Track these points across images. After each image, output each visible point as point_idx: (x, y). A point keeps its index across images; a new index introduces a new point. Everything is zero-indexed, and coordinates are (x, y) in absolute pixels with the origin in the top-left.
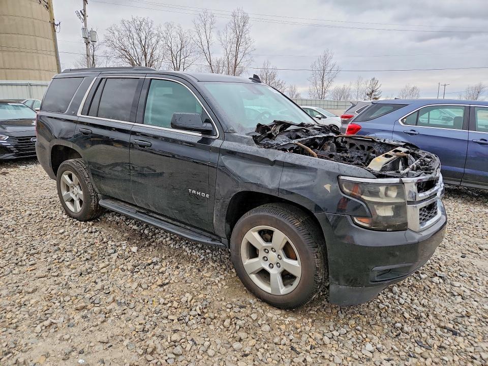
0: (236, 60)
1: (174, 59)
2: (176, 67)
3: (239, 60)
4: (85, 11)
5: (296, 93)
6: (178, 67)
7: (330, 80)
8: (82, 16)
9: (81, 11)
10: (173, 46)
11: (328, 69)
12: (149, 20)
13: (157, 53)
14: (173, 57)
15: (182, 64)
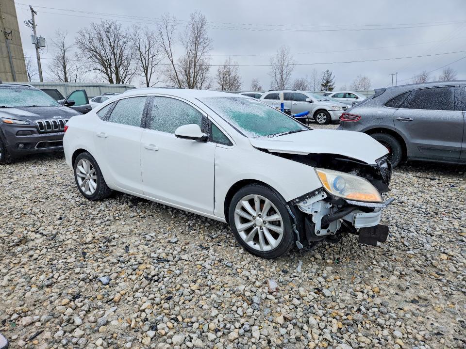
1: (143, 59)
2: (145, 66)
4: (33, 21)
5: (258, 87)
7: (288, 73)
8: (31, 25)
9: (29, 21)
10: (141, 47)
12: (118, 23)
14: (142, 57)
15: (150, 62)
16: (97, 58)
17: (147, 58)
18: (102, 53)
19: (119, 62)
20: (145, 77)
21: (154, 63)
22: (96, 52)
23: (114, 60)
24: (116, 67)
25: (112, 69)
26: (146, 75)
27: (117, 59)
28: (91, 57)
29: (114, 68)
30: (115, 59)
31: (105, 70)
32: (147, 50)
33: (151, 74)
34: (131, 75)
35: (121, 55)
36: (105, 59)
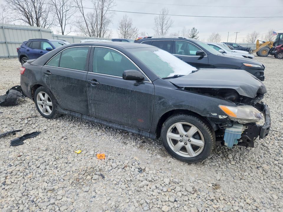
0: (102, 12)
1: (58, 13)
2: (60, 18)
3: (104, 12)
6: (62, 19)
7: (167, 28)
10: (56, 3)
11: (165, 22)
13: (44, 7)
14: (58, 11)
15: (64, 16)
16: (20, 10)
17: (61, 13)
18: (25, 6)
19: (39, 13)
20: (61, 28)
21: (67, 17)
22: (19, 5)
23: (34, 12)
24: (36, 18)
25: (33, 20)
26: (62, 26)
27: (38, 11)
28: (15, 9)
29: (35, 19)
30: (36, 12)
31: (27, 20)
32: (61, 6)
33: (65, 25)
34: (49, 26)
35: (40, 8)
36: (27, 11)
